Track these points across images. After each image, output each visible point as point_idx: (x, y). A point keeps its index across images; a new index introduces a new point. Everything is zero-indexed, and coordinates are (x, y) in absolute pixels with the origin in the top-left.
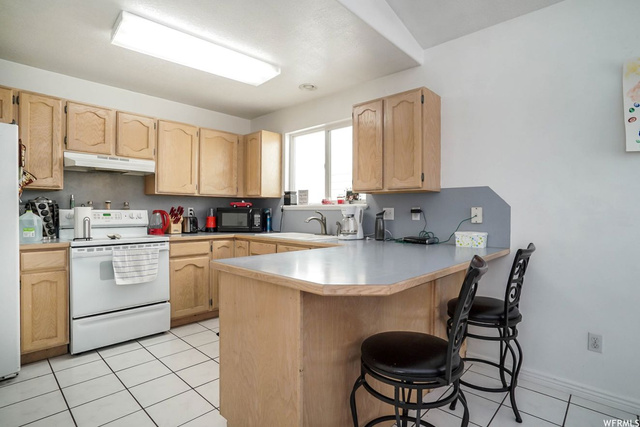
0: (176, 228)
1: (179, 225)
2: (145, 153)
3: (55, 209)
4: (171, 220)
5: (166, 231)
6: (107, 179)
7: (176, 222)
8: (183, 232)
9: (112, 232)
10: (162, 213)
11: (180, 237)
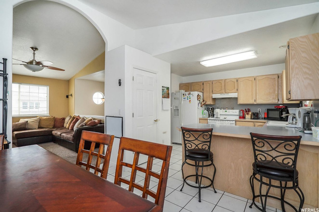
0: (248, 117)
1: (250, 116)
2: (234, 91)
3: (213, 110)
4: (245, 113)
5: (244, 117)
6: (228, 100)
7: (248, 114)
8: (251, 118)
9: (225, 117)
10: (243, 111)
11: (250, 120)
